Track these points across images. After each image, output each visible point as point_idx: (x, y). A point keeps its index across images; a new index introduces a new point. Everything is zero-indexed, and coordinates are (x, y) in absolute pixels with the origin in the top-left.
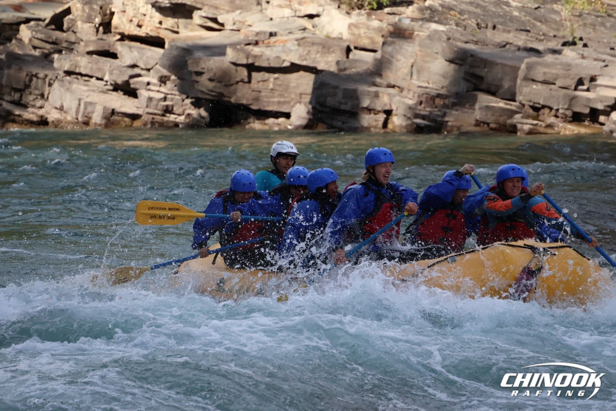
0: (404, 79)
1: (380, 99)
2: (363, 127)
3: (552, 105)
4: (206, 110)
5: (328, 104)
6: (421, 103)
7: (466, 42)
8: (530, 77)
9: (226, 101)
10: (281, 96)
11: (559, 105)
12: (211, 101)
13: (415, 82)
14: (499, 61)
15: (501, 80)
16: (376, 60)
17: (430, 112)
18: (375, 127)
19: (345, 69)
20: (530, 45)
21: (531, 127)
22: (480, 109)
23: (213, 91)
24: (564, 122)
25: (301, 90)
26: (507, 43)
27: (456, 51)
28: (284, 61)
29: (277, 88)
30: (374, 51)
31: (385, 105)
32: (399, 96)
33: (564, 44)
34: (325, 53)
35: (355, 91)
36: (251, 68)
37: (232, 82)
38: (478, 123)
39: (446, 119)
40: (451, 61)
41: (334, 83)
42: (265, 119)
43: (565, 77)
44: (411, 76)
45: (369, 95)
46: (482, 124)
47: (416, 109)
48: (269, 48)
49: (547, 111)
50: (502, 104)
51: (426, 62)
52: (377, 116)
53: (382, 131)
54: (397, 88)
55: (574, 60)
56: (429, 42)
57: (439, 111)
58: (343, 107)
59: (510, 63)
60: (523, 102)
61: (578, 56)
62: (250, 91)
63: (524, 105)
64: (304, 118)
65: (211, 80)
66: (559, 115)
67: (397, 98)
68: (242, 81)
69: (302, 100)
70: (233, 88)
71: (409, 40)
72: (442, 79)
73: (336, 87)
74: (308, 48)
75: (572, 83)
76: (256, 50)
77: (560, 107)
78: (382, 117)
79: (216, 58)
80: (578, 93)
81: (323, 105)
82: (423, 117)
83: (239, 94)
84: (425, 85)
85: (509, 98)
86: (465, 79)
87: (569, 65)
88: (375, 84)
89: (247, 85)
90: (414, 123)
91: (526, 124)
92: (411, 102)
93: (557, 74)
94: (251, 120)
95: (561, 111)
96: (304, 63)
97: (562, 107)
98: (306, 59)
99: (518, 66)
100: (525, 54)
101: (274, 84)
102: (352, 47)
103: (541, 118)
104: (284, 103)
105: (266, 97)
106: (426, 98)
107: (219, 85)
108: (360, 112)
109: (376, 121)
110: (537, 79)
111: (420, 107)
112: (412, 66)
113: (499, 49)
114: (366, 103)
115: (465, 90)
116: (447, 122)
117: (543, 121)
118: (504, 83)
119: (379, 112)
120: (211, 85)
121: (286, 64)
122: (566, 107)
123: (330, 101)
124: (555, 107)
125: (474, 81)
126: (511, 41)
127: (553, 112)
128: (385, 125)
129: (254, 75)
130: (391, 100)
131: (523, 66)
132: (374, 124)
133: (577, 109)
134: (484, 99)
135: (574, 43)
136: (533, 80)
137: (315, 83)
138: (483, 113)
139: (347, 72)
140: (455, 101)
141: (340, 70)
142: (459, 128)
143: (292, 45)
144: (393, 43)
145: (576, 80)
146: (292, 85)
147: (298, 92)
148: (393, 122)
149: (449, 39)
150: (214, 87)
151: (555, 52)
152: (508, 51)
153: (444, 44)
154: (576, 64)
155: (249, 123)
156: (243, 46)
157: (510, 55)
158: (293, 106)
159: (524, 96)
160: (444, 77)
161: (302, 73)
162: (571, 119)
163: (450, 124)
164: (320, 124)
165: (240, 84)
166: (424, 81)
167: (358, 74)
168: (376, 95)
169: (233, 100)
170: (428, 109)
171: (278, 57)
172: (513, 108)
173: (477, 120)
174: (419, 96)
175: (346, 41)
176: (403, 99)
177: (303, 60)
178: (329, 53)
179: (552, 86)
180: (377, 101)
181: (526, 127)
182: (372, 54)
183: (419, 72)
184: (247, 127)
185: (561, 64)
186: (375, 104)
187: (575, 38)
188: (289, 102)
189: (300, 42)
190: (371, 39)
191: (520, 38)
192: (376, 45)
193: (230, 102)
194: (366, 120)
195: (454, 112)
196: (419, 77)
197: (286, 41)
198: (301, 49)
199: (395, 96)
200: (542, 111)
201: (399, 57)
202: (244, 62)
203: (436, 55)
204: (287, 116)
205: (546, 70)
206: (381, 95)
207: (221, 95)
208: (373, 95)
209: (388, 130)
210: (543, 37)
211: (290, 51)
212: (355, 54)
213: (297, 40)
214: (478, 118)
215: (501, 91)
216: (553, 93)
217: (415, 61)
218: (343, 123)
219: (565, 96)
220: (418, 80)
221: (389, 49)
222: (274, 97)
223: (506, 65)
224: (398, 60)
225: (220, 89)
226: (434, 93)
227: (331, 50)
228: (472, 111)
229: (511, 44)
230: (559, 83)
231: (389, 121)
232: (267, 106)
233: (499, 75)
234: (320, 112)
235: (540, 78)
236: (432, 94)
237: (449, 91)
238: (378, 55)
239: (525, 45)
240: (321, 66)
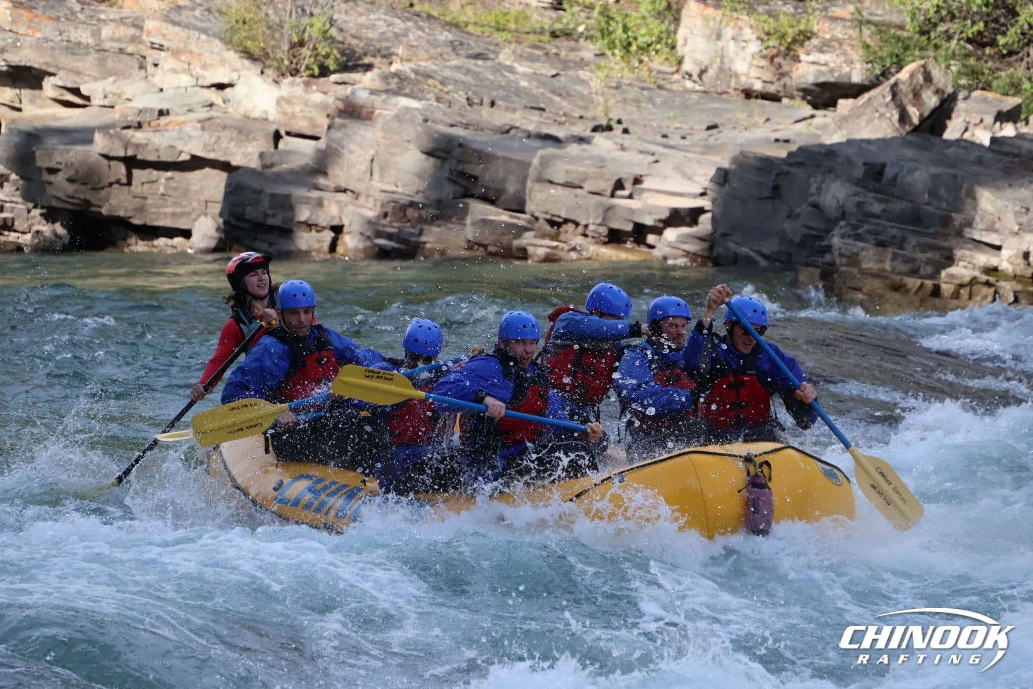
0: (359, 180)
1: (326, 209)
2: (299, 251)
3: (578, 220)
4: (62, 225)
5: (247, 217)
6: (386, 215)
7: (452, 126)
8: (546, 177)
9: (95, 212)
10: (176, 204)
11: (588, 219)
12: (72, 212)
13: (377, 184)
14: (500, 153)
15: (504, 181)
16: (318, 151)
17: (399, 228)
18: (318, 251)
19: (272, 165)
20: (545, 130)
21: (548, 250)
22: (473, 224)
23: (73, 197)
24: (597, 243)
25: (207, 195)
26: (512, 128)
27: (435, 140)
28: (181, 152)
29: (170, 193)
30: (316, 138)
31: (333, 218)
32: (354, 204)
33: (595, 129)
34: (242, 141)
35: (288, 197)
36: (132, 163)
37: (102, 184)
38: (471, 245)
39: (424, 239)
40: (429, 153)
41: (256, 184)
42: (152, 239)
43: (598, 177)
44: (371, 175)
45: (308, 203)
46: (476, 247)
47: (379, 225)
48: (158, 134)
49: (570, 227)
50: (504, 217)
51: (393, 154)
52: (321, 234)
53: (329, 256)
54: (349, 193)
55: (610, 152)
56: (397, 124)
57: (413, 227)
58: (270, 221)
59: (517, 157)
60: (537, 214)
61: (615, 147)
62: (129, 198)
63: (537, 219)
64: (211, 237)
65: (71, 180)
66: (588, 233)
67: (351, 208)
68: (118, 182)
69: (209, 210)
70: (103, 193)
71: (368, 122)
72: (416, 180)
73: (260, 192)
74: (216, 134)
75: (608, 187)
76: (139, 136)
77: (591, 221)
78: (328, 236)
79: (79, 148)
80: (615, 201)
81: (240, 218)
82: (390, 237)
83: (113, 202)
84: (391, 188)
85: (515, 207)
86: (450, 180)
87: (603, 160)
88: (317, 188)
89: (126, 188)
90: (375, 245)
91: (541, 246)
92: (371, 214)
93: (585, 173)
94: (132, 240)
95: (591, 227)
96: (211, 156)
97: (593, 221)
98: (214, 150)
99: (528, 160)
100: (538, 143)
101: (166, 187)
102: (283, 133)
103: (562, 237)
104: (182, 215)
105: (155, 206)
106: (394, 208)
107: (83, 187)
108: (295, 229)
109: (319, 241)
110: (556, 180)
111: (384, 222)
112: (372, 160)
113: (499, 136)
114: (303, 214)
115: (451, 196)
116: (425, 243)
117: (565, 242)
118: (507, 186)
119: (324, 228)
120: (71, 188)
121: (185, 157)
122: (599, 221)
123: (251, 213)
124: (583, 222)
125: (463, 182)
126: (517, 125)
127: (580, 229)
128: (333, 247)
129: (136, 173)
130: (341, 210)
131: (536, 161)
132: (316, 246)
133: (616, 225)
134: (479, 209)
135: (609, 128)
136: (551, 182)
137: (228, 185)
138: (478, 230)
139: (275, 169)
140: (437, 212)
141: (265, 166)
142: (442, 253)
143: (193, 129)
144: (343, 126)
145: (612, 182)
146: (194, 187)
147: (202, 198)
148: (345, 244)
149: (426, 120)
150: (76, 191)
151: (581, 140)
152: (513, 138)
153: (419, 128)
154: (613, 159)
155: (129, 245)
156: (118, 129)
157: (516, 145)
158: (195, 220)
159: (537, 205)
160: (420, 176)
161: (207, 170)
162: (606, 240)
163: (428, 246)
164: (236, 247)
165: (115, 186)
166: (389, 183)
167: (292, 172)
168: (320, 203)
169: (104, 211)
170: (395, 224)
171: (172, 147)
172: (521, 223)
173: (469, 241)
174: (382, 205)
175: (273, 123)
176: (359, 210)
177: (209, 151)
178: (247, 140)
179: (579, 191)
180: (320, 213)
181: (541, 252)
182: (312, 143)
183: (382, 169)
184: (126, 250)
185: (592, 158)
186: (318, 216)
187: (610, 120)
188: (189, 214)
189: (205, 124)
190: (311, 119)
191: (530, 120)
192: (319, 130)
193: (100, 213)
194: (305, 240)
195: (435, 229)
196: (382, 176)
197: (184, 123)
198: (206, 136)
199: (346, 205)
200: (564, 227)
201: (352, 147)
202: (121, 153)
203: (407, 144)
204: (187, 234)
205: (570, 167)
206: (326, 203)
207: (87, 203)
208: (314, 202)
209: (337, 256)
210: (563, 119)
211: (190, 137)
212: (288, 143)
213: (200, 121)
214: (470, 237)
215: (503, 198)
216: (580, 201)
217: (377, 152)
218: (271, 245)
219: (598, 205)
220: (381, 181)
221: (337, 135)
222: (166, 206)
223: (510, 160)
224: (351, 152)
225: (86, 194)
226: (405, 200)
227: (252, 136)
228: (460, 227)
229: (517, 128)
230: (588, 186)
231: (339, 242)
232: (156, 220)
233: (501, 175)
234: (234, 228)
235: (560, 178)
236: (402, 202)
237: (427, 198)
238: (322, 144)
239: (538, 130)
240: (236, 160)
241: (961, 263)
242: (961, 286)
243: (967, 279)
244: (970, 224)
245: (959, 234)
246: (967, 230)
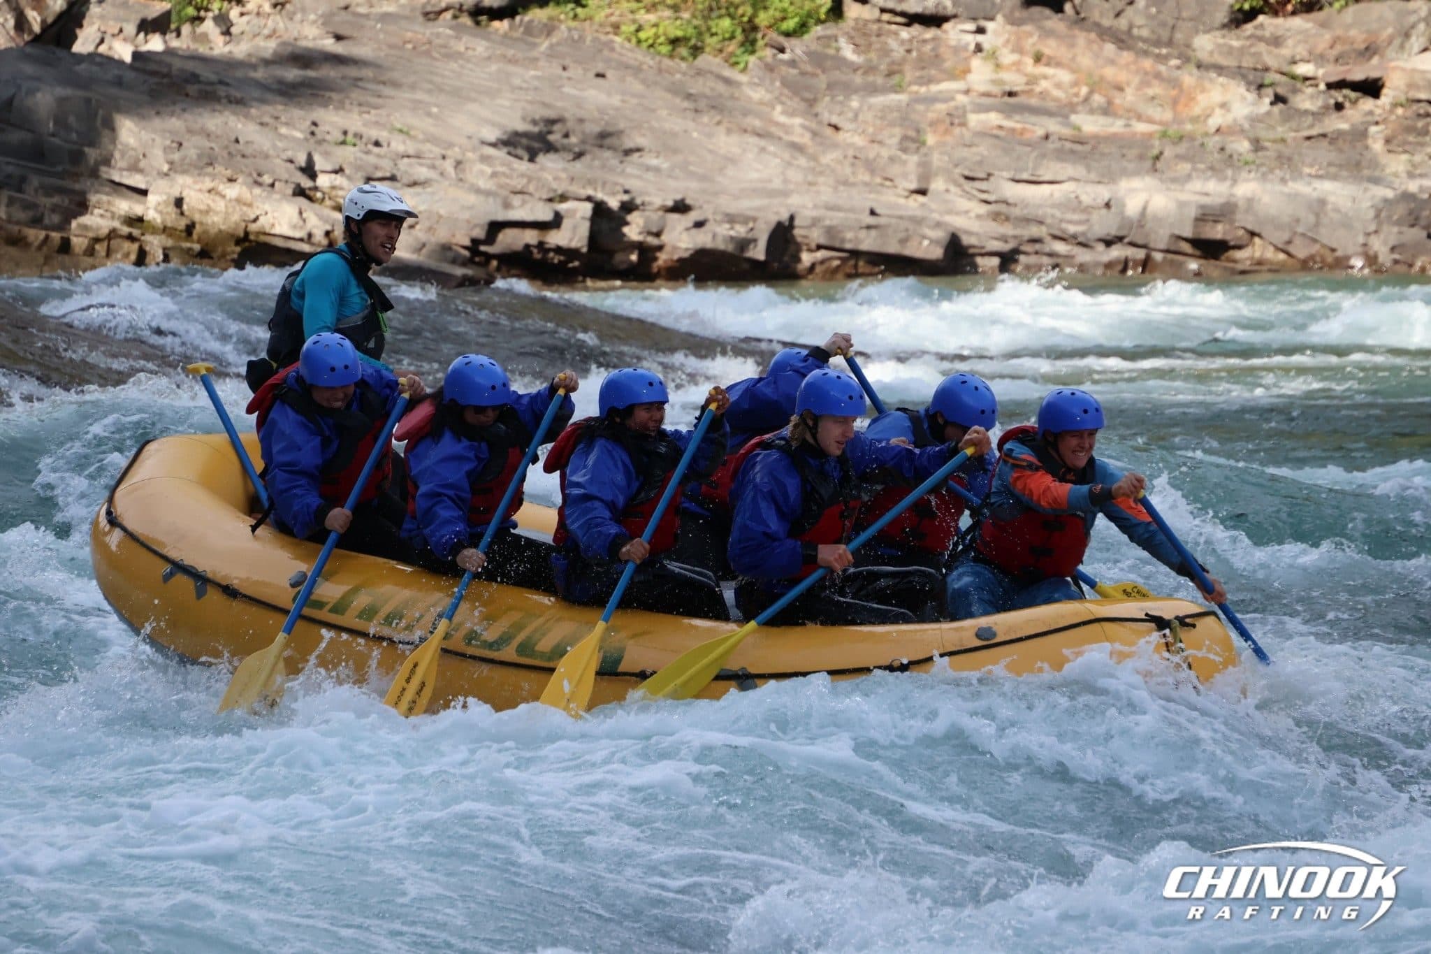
241: (96, 211)
242: (97, 240)
243: (105, 231)
244: (107, 161)
245: (94, 174)
246: (103, 169)
